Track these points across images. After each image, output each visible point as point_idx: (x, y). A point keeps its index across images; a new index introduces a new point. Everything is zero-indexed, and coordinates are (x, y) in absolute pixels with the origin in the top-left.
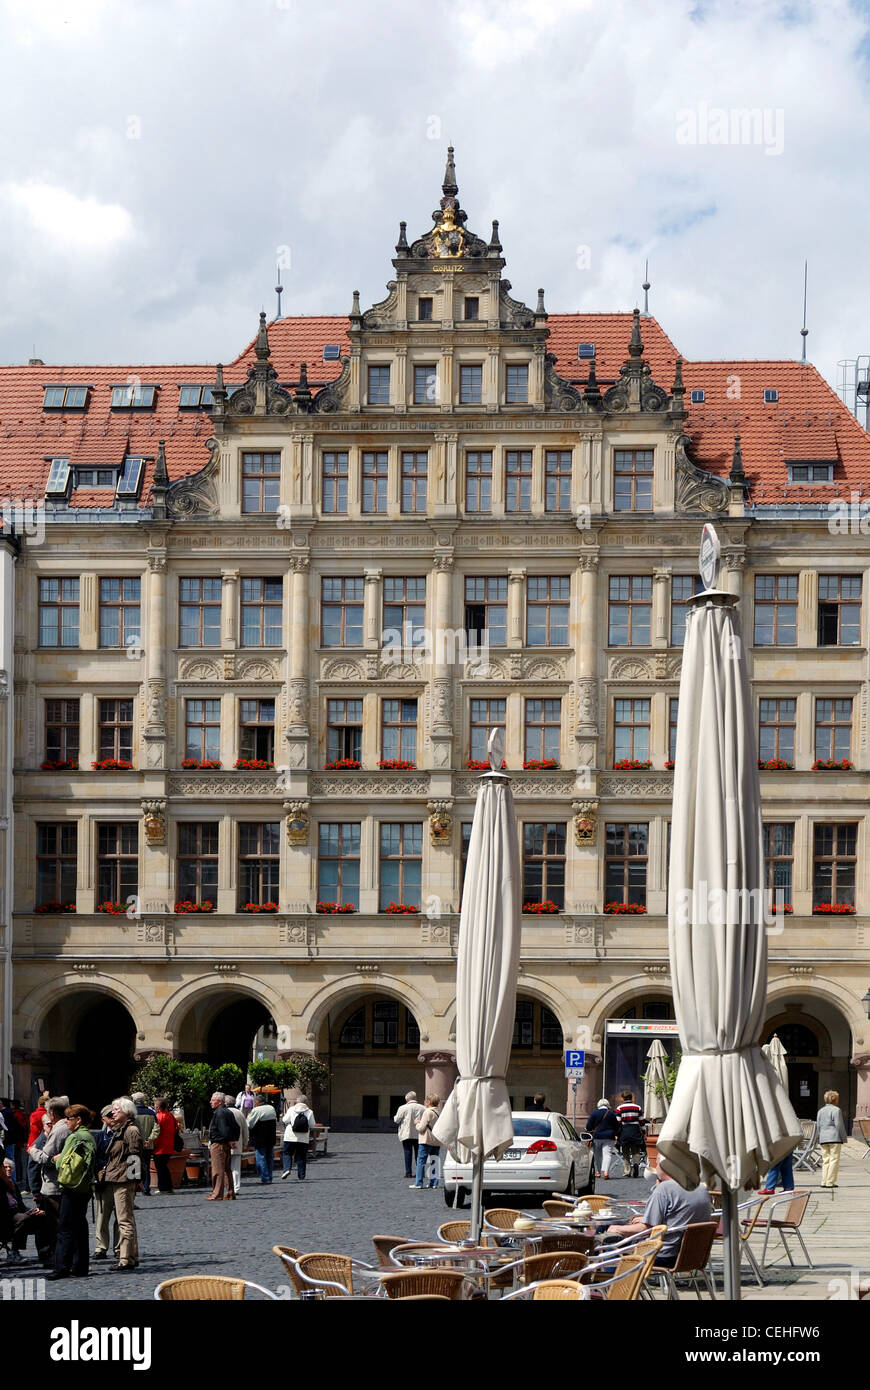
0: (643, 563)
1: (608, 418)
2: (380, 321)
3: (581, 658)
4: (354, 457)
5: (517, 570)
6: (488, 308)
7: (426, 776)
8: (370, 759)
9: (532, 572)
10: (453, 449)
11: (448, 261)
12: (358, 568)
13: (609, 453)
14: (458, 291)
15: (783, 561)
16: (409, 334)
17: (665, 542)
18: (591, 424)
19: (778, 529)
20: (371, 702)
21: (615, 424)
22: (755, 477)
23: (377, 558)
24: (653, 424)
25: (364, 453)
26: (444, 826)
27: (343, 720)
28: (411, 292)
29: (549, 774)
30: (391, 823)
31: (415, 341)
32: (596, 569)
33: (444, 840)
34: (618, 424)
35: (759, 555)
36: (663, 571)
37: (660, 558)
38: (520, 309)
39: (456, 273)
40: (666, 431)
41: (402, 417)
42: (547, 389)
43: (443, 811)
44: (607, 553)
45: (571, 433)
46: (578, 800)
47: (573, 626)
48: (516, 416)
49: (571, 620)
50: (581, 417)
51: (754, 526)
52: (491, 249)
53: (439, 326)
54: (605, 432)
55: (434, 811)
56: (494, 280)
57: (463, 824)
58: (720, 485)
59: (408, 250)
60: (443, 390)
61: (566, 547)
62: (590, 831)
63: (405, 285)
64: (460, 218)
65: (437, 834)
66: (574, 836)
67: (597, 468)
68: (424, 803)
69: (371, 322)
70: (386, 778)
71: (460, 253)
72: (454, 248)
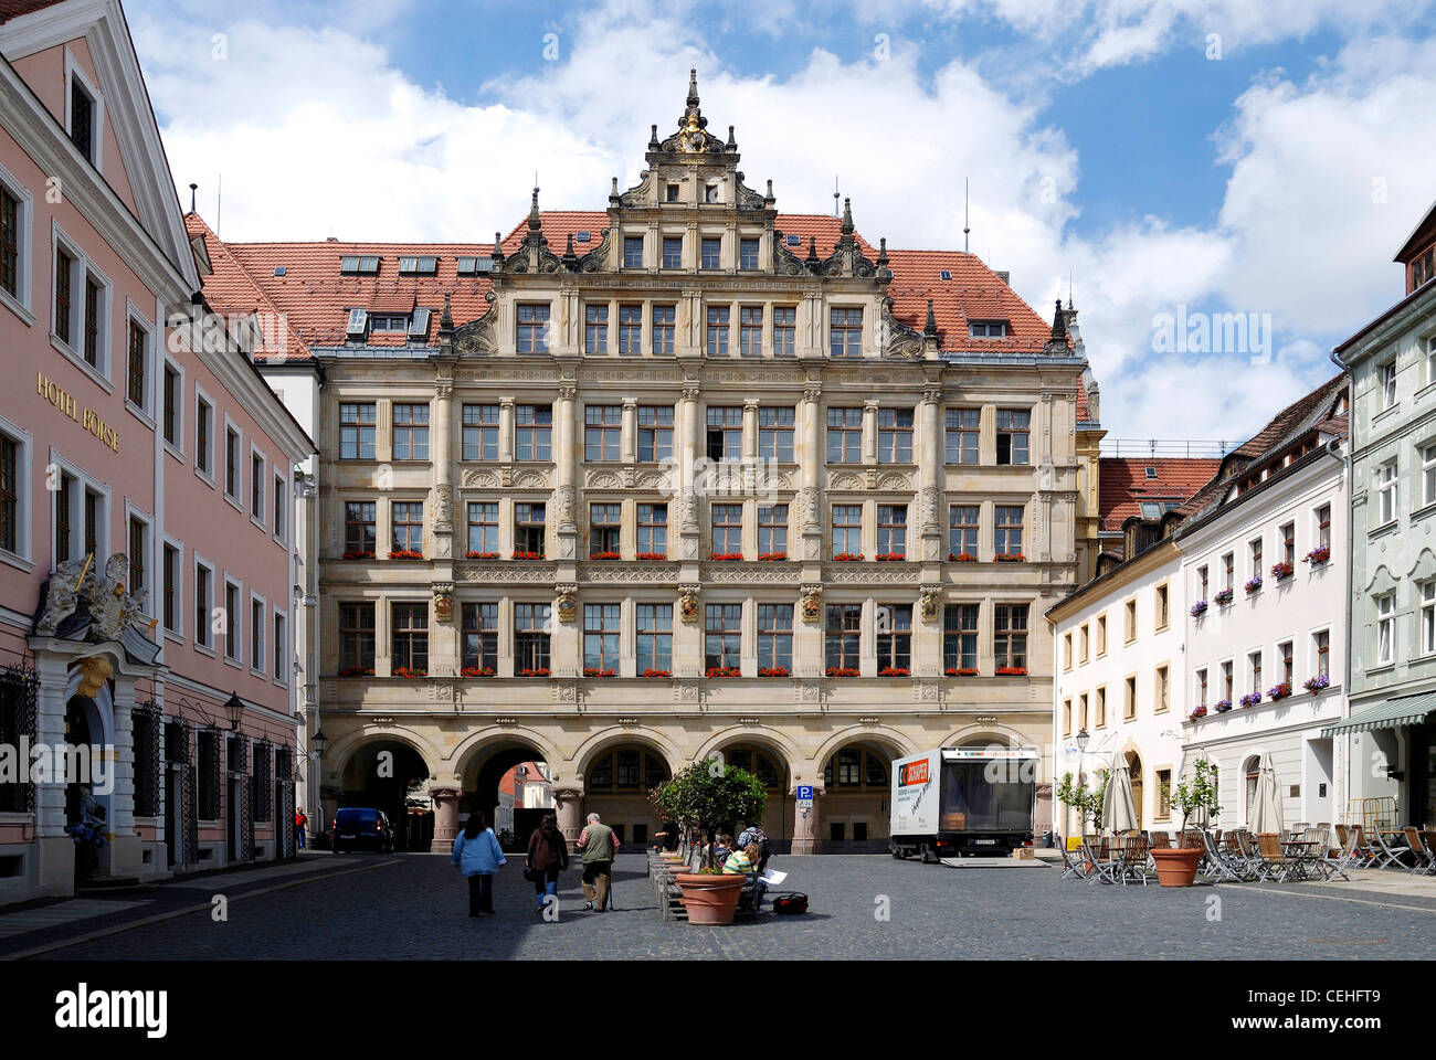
0: (856, 396)
1: (827, 281)
2: (634, 201)
3: (806, 471)
4: (613, 309)
5: (752, 401)
6: (724, 194)
7: (678, 565)
8: (628, 551)
9: (764, 403)
10: (697, 303)
11: (693, 156)
12: (617, 398)
13: (827, 309)
14: (700, 180)
15: (969, 397)
16: (659, 211)
17: (874, 381)
18: (813, 286)
19: (965, 371)
20: (628, 505)
21: (831, 287)
22: (943, 332)
23: (632, 390)
24: (863, 288)
25: (621, 306)
26: (693, 606)
27: (605, 521)
28: (662, 179)
29: (780, 565)
30: (646, 605)
31: (664, 218)
32: (818, 401)
33: (692, 617)
34: (834, 286)
35: (950, 392)
36: (873, 403)
37: (870, 393)
38: (752, 195)
39: (699, 166)
40: (873, 293)
41: (654, 277)
42: (776, 259)
43: (693, 594)
44: (827, 388)
45: (796, 293)
46: (805, 585)
47: (799, 446)
48: (750, 278)
49: (796, 443)
50: (804, 280)
51: (947, 368)
52: (728, 147)
53: (685, 206)
54: (824, 292)
55: (684, 594)
56: (730, 172)
57: (707, 605)
58: (917, 337)
59: (659, 146)
60: (689, 257)
61: (793, 383)
62: (815, 610)
63: (656, 174)
64: (702, 123)
65: (687, 612)
66: (800, 614)
67: (817, 322)
68: (675, 587)
69: (627, 202)
70: (642, 567)
71: (702, 150)
72: (697, 146)
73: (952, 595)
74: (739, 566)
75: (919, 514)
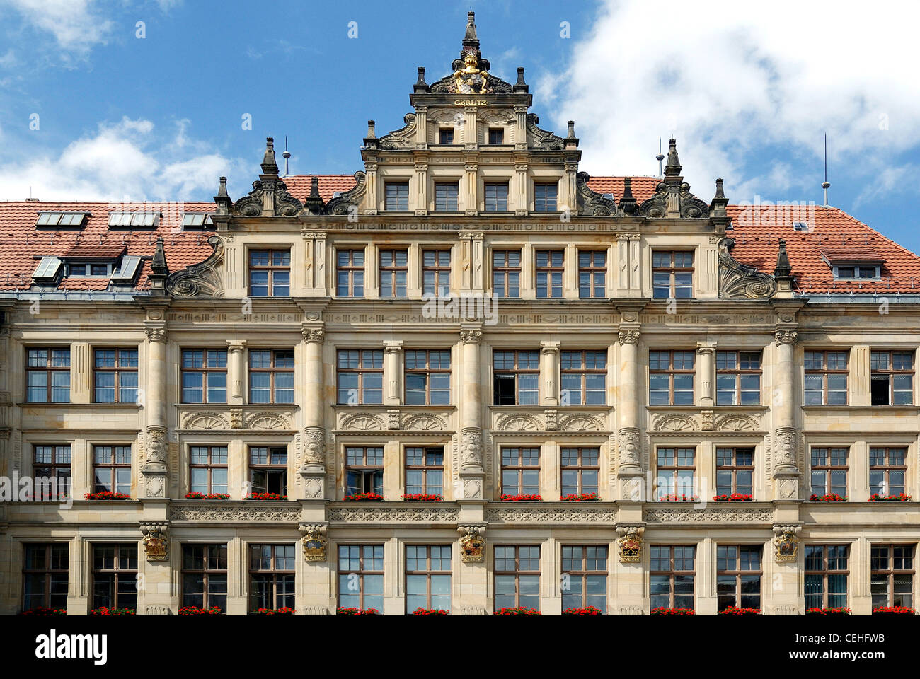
0: (686, 338)
1: (646, 222)
2: (397, 145)
3: (622, 412)
4: (371, 253)
5: (552, 343)
6: (514, 135)
7: (457, 505)
8: (392, 489)
9: (567, 346)
10: (479, 247)
12: (377, 341)
13: (647, 252)
14: (481, 122)
15: (833, 338)
16: (428, 154)
17: (710, 322)
18: (629, 227)
19: (830, 312)
20: (393, 449)
21: (649, 229)
22: (799, 275)
23: (395, 333)
24: (695, 229)
25: (381, 251)
26: (476, 546)
27: (362, 462)
28: (432, 122)
29: (591, 506)
30: (417, 545)
31: (435, 160)
32: (637, 342)
33: (477, 556)
34: (657, 228)
35: (809, 333)
36: (710, 344)
37: (705, 335)
38: (549, 137)
39: (479, 107)
40: (707, 235)
41: (423, 219)
42: (580, 201)
43: (475, 534)
44: (648, 329)
45: (607, 235)
46: (622, 525)
47: (612, 389)
48: (546, 220)
49: (608, 385)
50: (616, 221)
51: (805, 308)
52: (516, 88)
53: (462, 148)
54: (642, 234)
55: (464, 534)
56: (520, 113)
57: (495, 546)
58: (765, 278)
59: (427, 89)
60: (467, 199)
61: (606, 325)
62: (635, 550)
63: (423, 117)
64: (482, 65)
65: (469, 552)
66: (616, 554)
67: (635, 262)
68: (454, 528)
69: (388, 145)
70: (410, 508)
71: (483, 91)
72: (477, 87)
73: (813, 534)
74: (536, 506)
75: (770, 455)
